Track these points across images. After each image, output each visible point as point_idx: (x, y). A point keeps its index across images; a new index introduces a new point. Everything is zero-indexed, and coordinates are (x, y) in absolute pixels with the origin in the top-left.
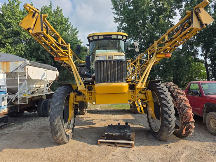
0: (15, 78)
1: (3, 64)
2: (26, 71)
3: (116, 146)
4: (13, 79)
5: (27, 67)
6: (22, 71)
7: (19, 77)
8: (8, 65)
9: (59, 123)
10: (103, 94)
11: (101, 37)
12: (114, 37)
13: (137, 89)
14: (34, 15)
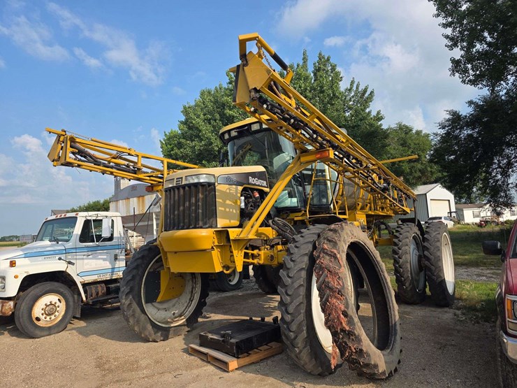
3: (209, 362)
8: (143, 201)
9: (127, 302)
10: (176, 253)
11: (234, 134)
12: (255, 127)
13: (233, 240)
14: (59, 140)
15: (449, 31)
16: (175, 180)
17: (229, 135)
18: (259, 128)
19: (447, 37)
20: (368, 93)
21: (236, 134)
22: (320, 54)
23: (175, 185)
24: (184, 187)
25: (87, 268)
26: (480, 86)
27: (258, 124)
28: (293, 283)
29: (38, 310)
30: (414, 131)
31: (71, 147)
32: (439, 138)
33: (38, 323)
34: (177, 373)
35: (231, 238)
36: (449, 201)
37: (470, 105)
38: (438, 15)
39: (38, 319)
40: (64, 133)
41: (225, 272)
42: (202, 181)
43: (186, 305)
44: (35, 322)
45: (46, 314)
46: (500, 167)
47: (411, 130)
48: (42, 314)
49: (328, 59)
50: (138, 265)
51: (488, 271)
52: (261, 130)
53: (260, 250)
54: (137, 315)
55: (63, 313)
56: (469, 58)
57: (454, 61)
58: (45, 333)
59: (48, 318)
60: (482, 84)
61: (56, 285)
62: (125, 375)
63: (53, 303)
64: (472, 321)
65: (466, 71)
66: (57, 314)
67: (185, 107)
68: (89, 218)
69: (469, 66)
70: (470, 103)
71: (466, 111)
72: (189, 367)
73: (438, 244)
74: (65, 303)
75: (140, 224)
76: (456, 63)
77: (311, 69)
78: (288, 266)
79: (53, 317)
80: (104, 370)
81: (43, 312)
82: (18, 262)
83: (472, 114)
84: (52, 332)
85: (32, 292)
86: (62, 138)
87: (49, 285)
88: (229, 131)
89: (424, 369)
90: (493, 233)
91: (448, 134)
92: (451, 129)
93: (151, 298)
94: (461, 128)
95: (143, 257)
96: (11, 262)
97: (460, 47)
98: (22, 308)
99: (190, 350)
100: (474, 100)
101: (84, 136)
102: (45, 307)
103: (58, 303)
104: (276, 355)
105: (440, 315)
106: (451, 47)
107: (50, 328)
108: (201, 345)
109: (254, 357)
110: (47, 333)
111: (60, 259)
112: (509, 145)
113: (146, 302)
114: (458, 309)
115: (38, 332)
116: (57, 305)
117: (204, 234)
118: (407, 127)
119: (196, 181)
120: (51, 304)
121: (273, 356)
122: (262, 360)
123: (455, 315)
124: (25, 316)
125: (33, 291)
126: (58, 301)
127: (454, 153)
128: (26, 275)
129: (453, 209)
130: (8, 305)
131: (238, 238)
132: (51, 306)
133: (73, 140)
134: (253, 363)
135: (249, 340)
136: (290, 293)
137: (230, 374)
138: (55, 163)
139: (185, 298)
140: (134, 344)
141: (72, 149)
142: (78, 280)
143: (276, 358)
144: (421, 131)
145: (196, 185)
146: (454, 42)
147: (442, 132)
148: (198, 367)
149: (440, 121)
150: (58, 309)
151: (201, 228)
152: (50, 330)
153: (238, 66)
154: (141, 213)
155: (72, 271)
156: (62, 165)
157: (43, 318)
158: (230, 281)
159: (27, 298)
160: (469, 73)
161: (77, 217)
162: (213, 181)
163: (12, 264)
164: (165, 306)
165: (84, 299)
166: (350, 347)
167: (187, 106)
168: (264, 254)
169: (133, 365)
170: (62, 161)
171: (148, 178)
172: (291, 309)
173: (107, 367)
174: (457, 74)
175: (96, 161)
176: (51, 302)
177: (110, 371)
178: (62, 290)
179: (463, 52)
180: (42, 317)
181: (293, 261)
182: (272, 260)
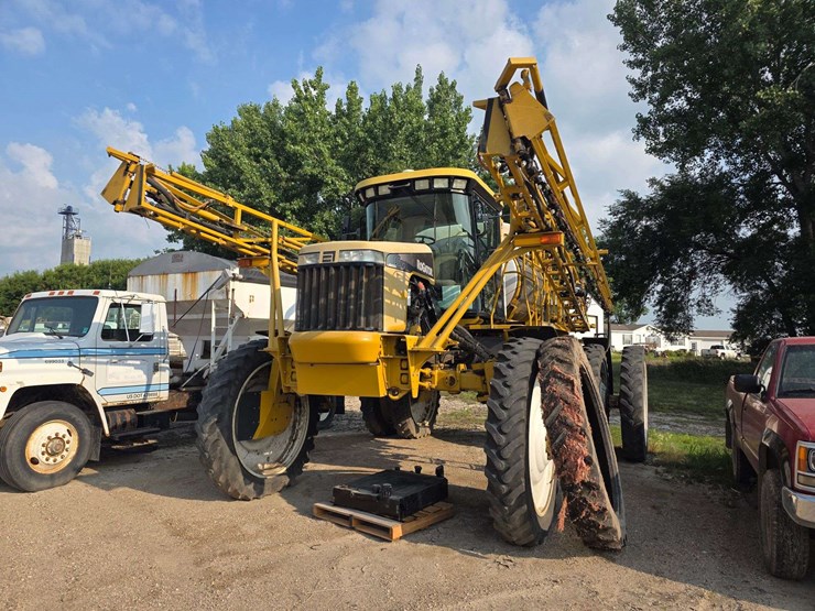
0: (206, 316)
1: (186, 279)
2: (230, 296)
3: (353, 529)
4: (200, 316)
5: (232, 284)
6: (221, 297)
7: (217, 312)
8: (194, 281)
9: (212, 438)
10: (312, 365)
11: (384, 190)
12: (422, 185)
13: (412, 352)
14: (127, 170)
15: (637, 73)
16: (321, 255)
17: (376, 191)
18: (427, 187)
19: (633, 81)
21: (389, 192)
22: (442, 76)
23: (321, 262)
24: (337, 266)
25: (112, 382)
26: (667, 158)
27: (427, 181)
28: (509, 417)
29: (35, 446)
32: (607, 228)
33: (36, 468)
34: (311, 544)
35: (409, 348)
36: (597, 317)
37: (651, 185)
38: (624, 48)
39: (35, 461)
40: (136, 159)
42: (366, 260)
43: (285, 446)
44: (31, 465)
45: (48, 454)
46: (680, 276)
48: (43, 454)
49: (453, 86)
50: (229, 381)
51: (669, 419)
52: (431, 191)
53: (432, 369)
54: (225, 458)
55: (73, 453)
56: (661, 117)
57: (640, 119)
58: (46, 484)
59: (52, 459)
60: (669, 156)
61: (64, 407)
63: (60, 436)
64: (681, 480)
65: (656, 136)
66: (65, 453)
67: (216, 129)
68: (118, 301)
69: (661, 129)
70: (653, 182)
71: (645, 192)
72: (325, 535)
74: (77, 437)
75: (186, 317)
76: (643, 122)
78: (501, 393)
79: (59, 458)
80: (191, 539)
81: (44, 449)
82: (6, 364)
83: (651, 199)
84: (57, 482)
85: (28, 416)
86: (132, 167)
87: (54, 406)
88: (376, 187)
90: (664, 367)
91: (620, 223)
92: (624, 217)
93: (246, 433)
94: (639, 217)
95: (237, 369)
97: (648, 99)
98: (10, 441)
99: (315, 511)
100: (658, 178)
102: (46, 441)
103: (67, 438)
104: (448, 519)
105: (639, 473)
106: (636, 98)
107: (52, 476)
108: (337, 505)
109: (422, 522)
110: (49, 484)
111: (70, 364)
112: (698, 247)
113: (238, 439)
115: (34, 483)
116: (65, 440)
117: (366, 339)
119: (356, 259)
120: (57, 437)
121: (444, 521)
123: (657, 472)
124: (16, 454)
125: (28, 413)
126: (67, 434)
128: (18, 387)
131: (416, 348)
132: (57, 441)
133: (151, 172)
134: (419, 530)
136: (505, 430)
137: (394, 544)
138: (118, 206)
139: (286, 435)
141: (149, 188)
142: (100, 402)
143: (449, 523)
145: (357, 265)
146: (641, 90)
147: (613, 219)
149: (611, 204)
150: (67, 446)
151: (363, 330)
152: (53, 480)
153: (491, 101)
154: (189, 299)
155: (90, 386)
157: (44, 460)
159: (18, 426)
161: (97, 298)
162: (380, 262)
164: (257, 446)
165: (107, 432)
166: (590, 505)
168: (439, 374)
171: (249, 246)
172: (507, 453)
174: (643, 139)
175: (178, 211)
176: (57, 434)
177: (202, 540)
178: (74, 416)
179: (651, 107)
180: (42, 459)
181: (508, 386)
182: (451, 384)
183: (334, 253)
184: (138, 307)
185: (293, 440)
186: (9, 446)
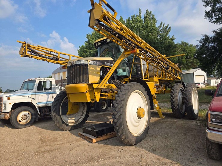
3: (85, 139)
8: (65, 74)
9: (54, 115)
10: (72, 94)
12: (108, 41)
13: (95, 88)
16: (71, 63)
18: (110, 41)
19: (204, 1)
20: (168, 27)
21: (100, 44)
22: (147, 10)
23: (71, 65)
24: (74, 66)
25: (40, 101)
26: (219, 24)
28: (118, 106)
29: (19, 117)
30: (189, 45)
31: (28, 49)
32: (199, 47)
34: (72, 143)
35: (94, 87)
36: (204, 76)
37: (214, 33)
39: (20, 121)
40: (25, 43)
41: (92, 102)
42: (82, 63)
43: (80, 116)
44: (19, 122)
45: (23, 119)
47: (188, 45)
48: (21, 119)
49: (151, 13)
50: (58, 99)
53: (108, 93)
54: (58, 120)
55: (30, 119)
56: (213, 11)
58: (23, 127)
59: (24, 121)
60: (219, 23)
61: (27, 108)
62: (51, 144)
64: (203, 125)
65: (212, 17)
66: (27, 119)
67: (87, 35)
68: (41, 80)
69: (213, 14)
70: (214, 31)
72: (77, 141)
73: (190, 92)
74: (31, 115)
75: (64, 83)
76: (207, 13)
77: (143, 17)
78: (117, 99)
81: (22, 118)
82: (11, 98)
83: (214, 37)
86: (24, 45)
87: (24, 108)
88: (97, 43)
89: (176, 144)
91: (203, 45)
92: (204, 43)
93: (64, 113)
94: (209, 43)
96: (8, 98)
97: (210, 6)
98: (13, 116)
99: (79, 134)
100: (216, 30)
101: (33, 44)
102: (22, 116)
103: (28, 115)
104: (114, 137)
105: (190, 123)
106: (206, 6)
107: (24, 125)
108: (83, 132)
109: (104, 137)
110: (24, 127)
111: (29, 97)
113: (62, 115)
114: (199, 120)
115: (20, 127)
116: (27, 116)
117: (83, 86)
118: (186, 43)
119: (80, 63)
120: (25, 115)
121: (113, 137)
122: (108, 139)
123: (196, 123)
124: (14, 120)
125: (17, 110)
126: (28, 114)
127: (205, 54)
128: (14, 103)
129: (206, 80)
130: (7, 115)
131: (97, 87)
132: (25, 116)
133: (28, 46)
134: (104, 140)
135: (102, 131)
136: (116, 110)
137: (93, 144)
138: (22, 56)
139: (80, 114)
140: (58, 132)
141: (28, 50)
142: (37, 106)
144: (192, 45)
145: (79, 65)
146: (207, 3)
147: (200, 44)
148: (81, 141)
149: (199, 40)
150: (28, 117)
151: (82, 83)
153: (91, 10)
154: (64, 79)
155: (34, 102)
156: (24, 56)
158: (103, 108)
159: (15, 113)
160: (213, 18)
161: (36, 80)
162: (87, 63)
163: (9, 99)
165: (39, 113)
167: (88, 34)
168: (110, 95)
169: (55, 139)
170: (24, 55)
172: (117, 117)
173: (44, 140)
174: (208, 18)
175: (39, 55)
178: (29, 110)
179: (211, 8)
180: (21, 121)
181: (119, 97)
182: (113, 97)
183: (74, 62)
184: (46, 82)
185: (82, 115)
186: (12, 118)
